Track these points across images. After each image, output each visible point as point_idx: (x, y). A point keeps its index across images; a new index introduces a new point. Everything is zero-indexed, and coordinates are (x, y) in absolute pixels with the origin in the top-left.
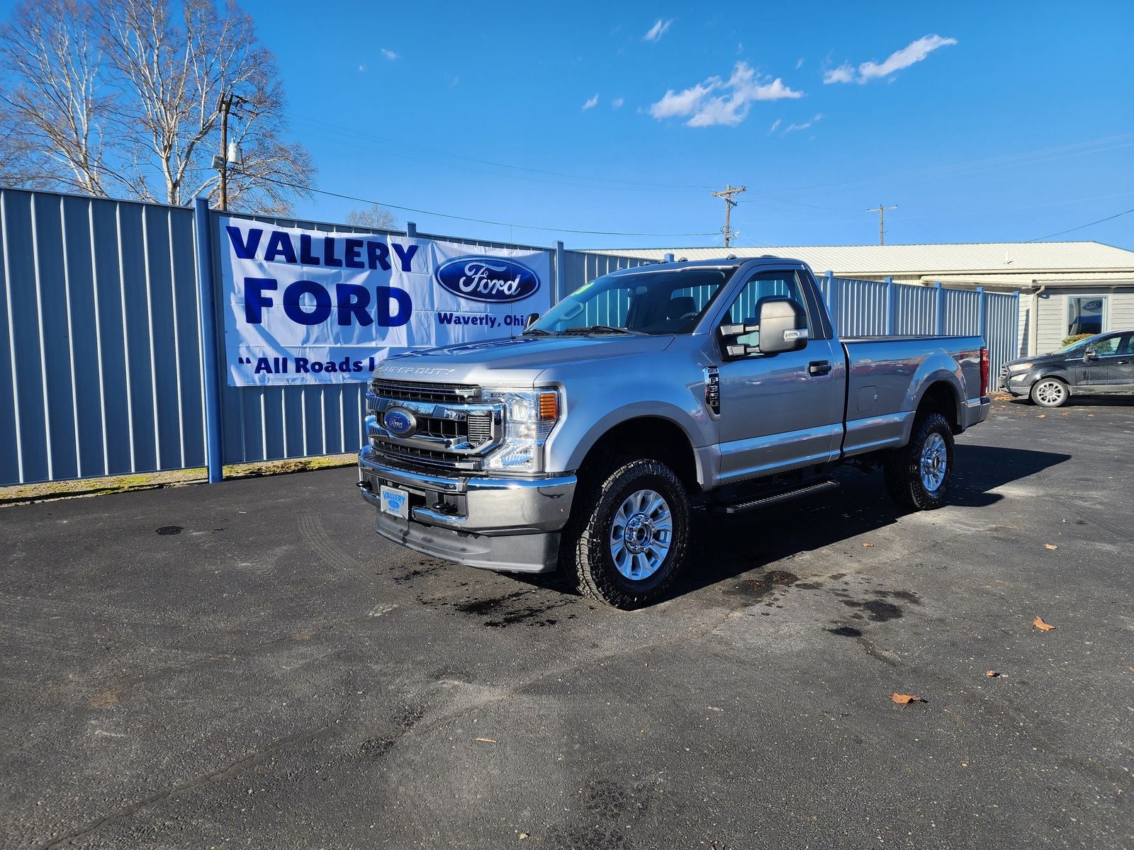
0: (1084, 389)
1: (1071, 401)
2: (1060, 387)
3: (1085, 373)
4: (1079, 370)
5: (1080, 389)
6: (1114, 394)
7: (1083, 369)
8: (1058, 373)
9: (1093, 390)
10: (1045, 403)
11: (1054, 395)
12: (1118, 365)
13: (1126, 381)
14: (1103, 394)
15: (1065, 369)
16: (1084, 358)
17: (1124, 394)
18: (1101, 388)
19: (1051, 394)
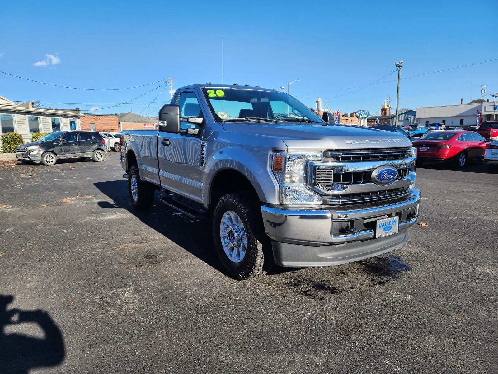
0: (62, 157)
1: (59, 162)
2: (53, 156)
3: (62, 149)
4: (59, 148)
5: (61, 156)
6: (73, 158)
7: (61, 148)
8: (52, 149)
9: (65, 157)
10: (48, 163)
11: (51, 160)
12: (73, 146)
13: (76, 152)
14: (69, 158)
15: (54, 148)
16: (61, 143)
17: (76, 157)
18: (68, 156)
19: (50, 160)
